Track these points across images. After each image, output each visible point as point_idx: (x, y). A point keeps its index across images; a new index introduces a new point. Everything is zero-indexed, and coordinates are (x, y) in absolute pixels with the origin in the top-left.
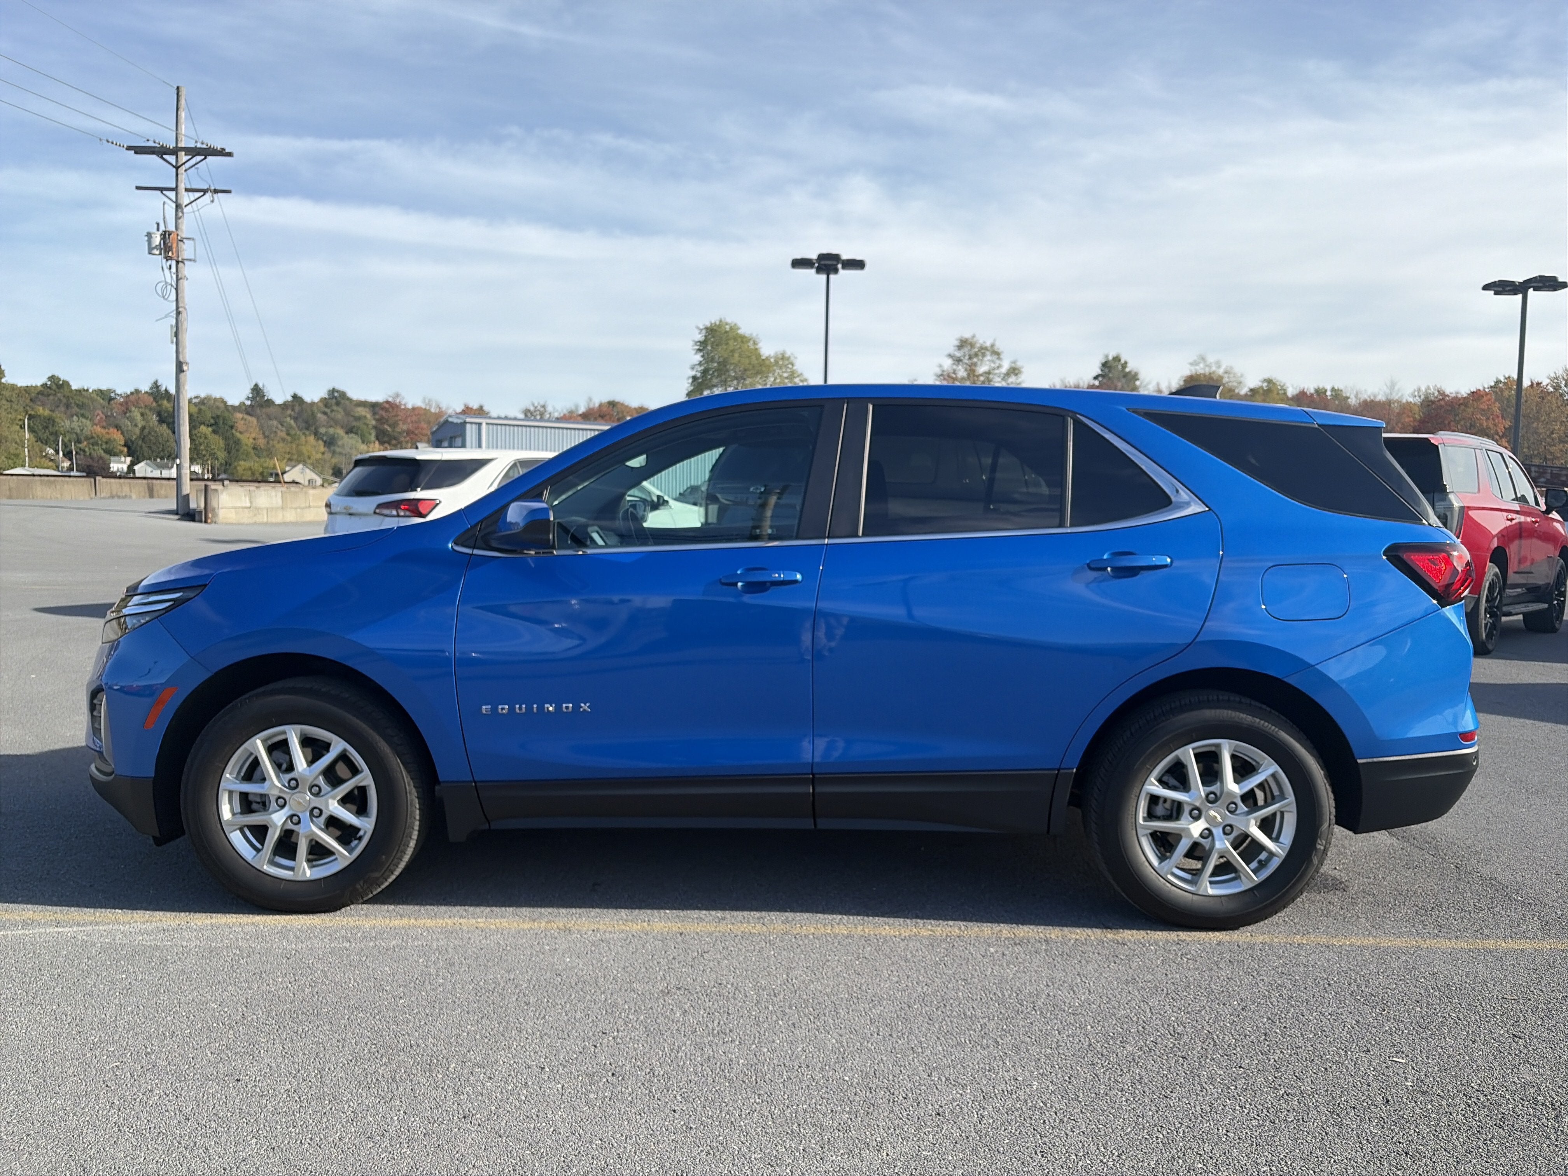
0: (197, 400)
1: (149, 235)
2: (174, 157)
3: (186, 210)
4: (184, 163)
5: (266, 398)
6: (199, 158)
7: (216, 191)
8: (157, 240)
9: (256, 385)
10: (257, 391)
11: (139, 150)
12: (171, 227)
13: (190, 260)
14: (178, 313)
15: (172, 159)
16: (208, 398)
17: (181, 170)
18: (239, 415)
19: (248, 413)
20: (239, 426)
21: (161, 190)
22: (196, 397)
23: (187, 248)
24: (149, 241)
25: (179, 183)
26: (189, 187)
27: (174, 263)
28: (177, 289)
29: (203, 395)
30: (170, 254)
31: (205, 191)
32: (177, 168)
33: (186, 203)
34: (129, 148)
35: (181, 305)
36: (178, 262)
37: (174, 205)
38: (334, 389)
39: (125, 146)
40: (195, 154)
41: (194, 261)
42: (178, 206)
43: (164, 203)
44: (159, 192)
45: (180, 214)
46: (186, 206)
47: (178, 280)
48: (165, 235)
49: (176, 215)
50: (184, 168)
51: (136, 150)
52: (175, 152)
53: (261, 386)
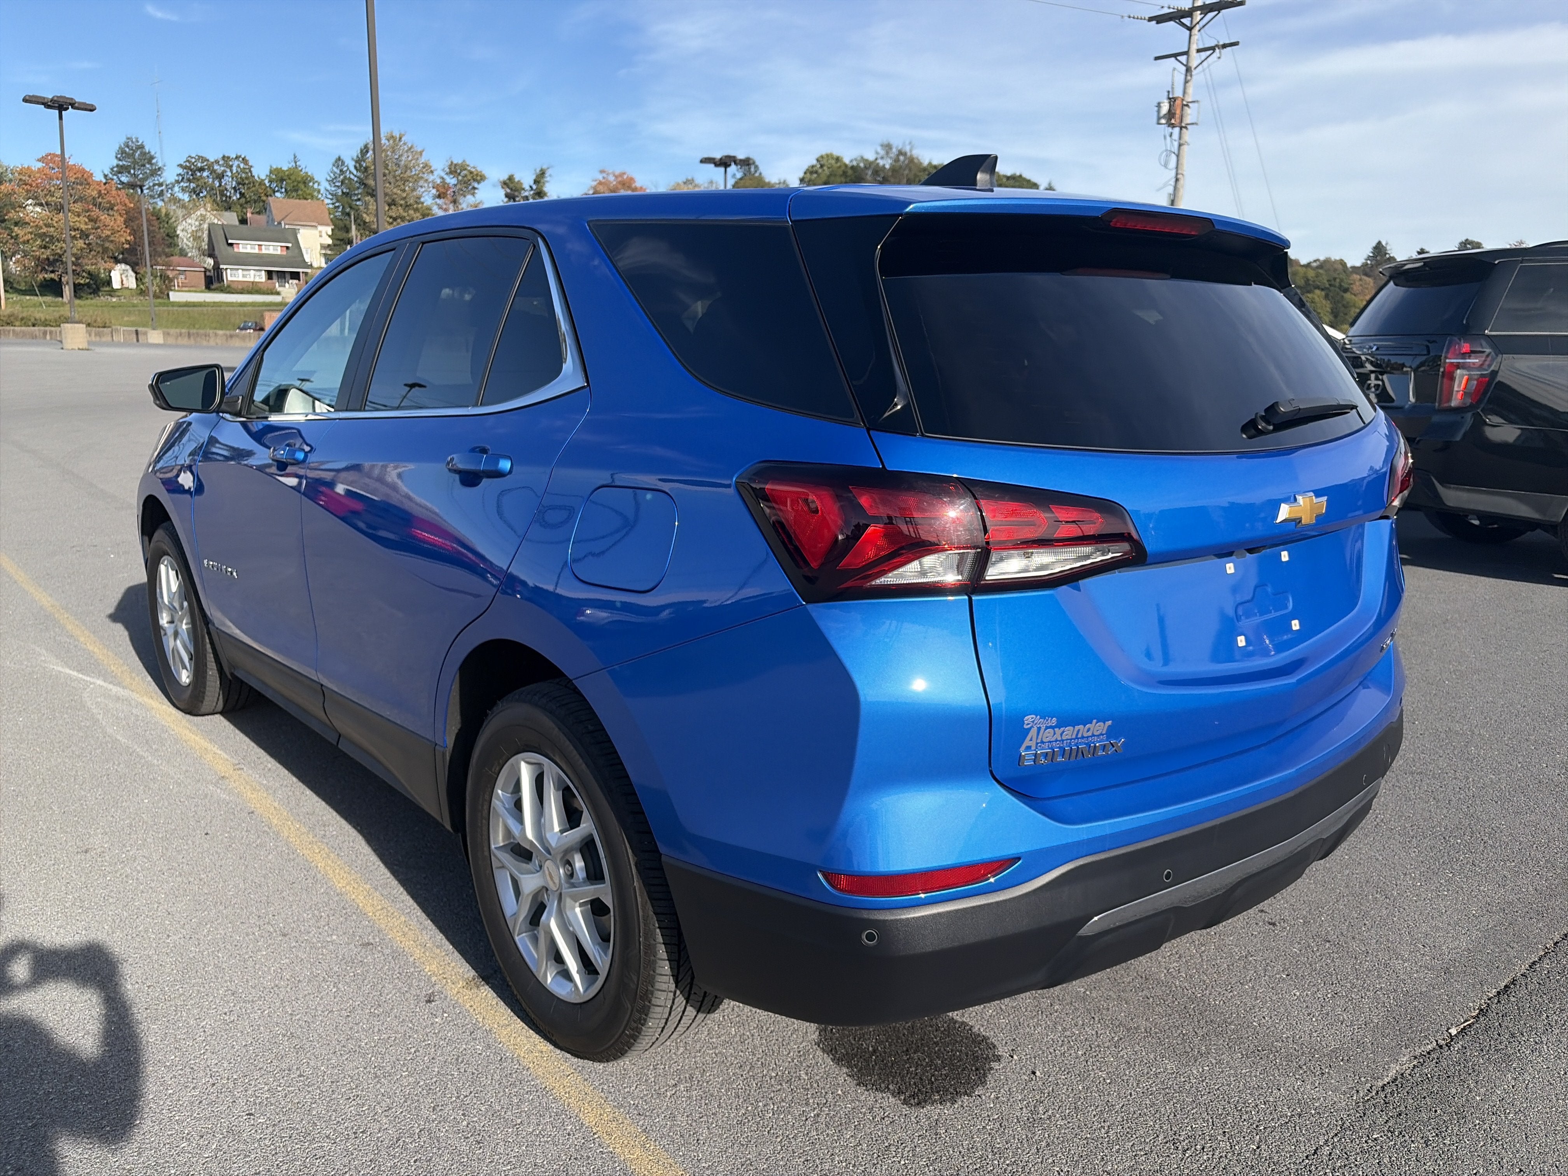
0: (1315, 264)
1: (1159, 105)
2: (1189, 19)
3: (1194, 72)
4: (1198, 23)
5: (1387, 256)
6: (1211, 15)
7: (1224, 46)
8: (1165, 109)
9: (1379, 243)
10: (1379, 249)
11: (1160, 19)
12: (1178, 93)
13: (1192, 124)
14: (1177, 180)
15: (1187, 21)
16: (1327, 261)
17: (1195, 31)
18: (1356, 277)
19: (1366, 275)
20: (1355, 288)
21: (1175, 56)
22: (1315, 261)
23: (1190, 115)
24: (1159, 112)
25: (1191, 46)
26: (1201, 47)
27: (1177, 130)
28: (1178, 156)
29: (1322, 258)
30: (1173, 121)
31: (1213, 49)
32: (1190, 29)
33: (1195, 66)
34: (1151, 19)
35: (1180, 171)
36: (1181, 128)
37: (1184, 68)
38: (1467, 240)
39: (1147, 18)
40: (1208, 10)
41: (1196, 124)
42: (1188, 70)
43: (1174, 69)
44: (1173, 59)
45: (1189, 78)
46: (1196, 68)
47: (1180, 145)
48: (1172, 100)
49: (1186, 79)
50: (1198, 27)
51: (1158, 19)
52: (1189, 13)
53: (1384, 243)
